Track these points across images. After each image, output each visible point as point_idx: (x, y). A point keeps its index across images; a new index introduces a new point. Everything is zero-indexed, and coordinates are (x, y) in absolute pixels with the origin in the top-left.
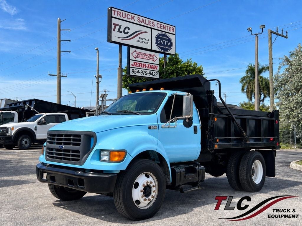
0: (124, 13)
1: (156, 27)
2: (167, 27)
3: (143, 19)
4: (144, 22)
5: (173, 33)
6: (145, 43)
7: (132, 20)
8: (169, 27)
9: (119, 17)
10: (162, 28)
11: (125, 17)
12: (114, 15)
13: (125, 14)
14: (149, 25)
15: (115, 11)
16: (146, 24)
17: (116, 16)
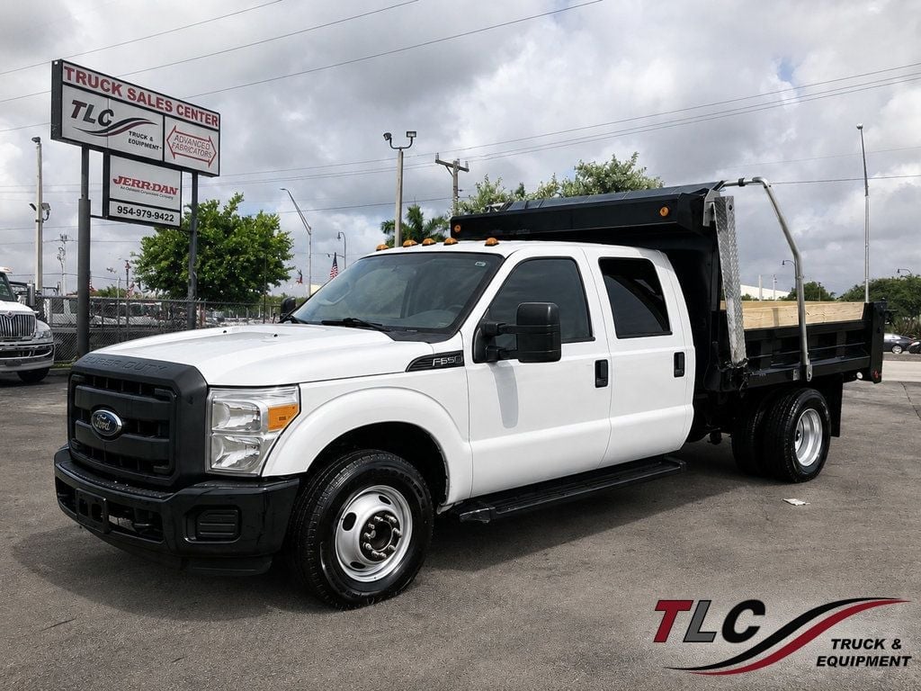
0: (94, 75)
1: (174, 113)
2: (202, 113)
3: (142, 94)
4: (144, 101)
5: (214, 127)
6: (147, 145)
7: (113, 93)
8: (207, 115)
9: (81, 84)
10: (190, 115)
11: (96, 86)
12: (69, 79)
13: (97, 78)
14: (158, 107)
15: (70, 70)
16: (150, 104)
17: (73, 81)
